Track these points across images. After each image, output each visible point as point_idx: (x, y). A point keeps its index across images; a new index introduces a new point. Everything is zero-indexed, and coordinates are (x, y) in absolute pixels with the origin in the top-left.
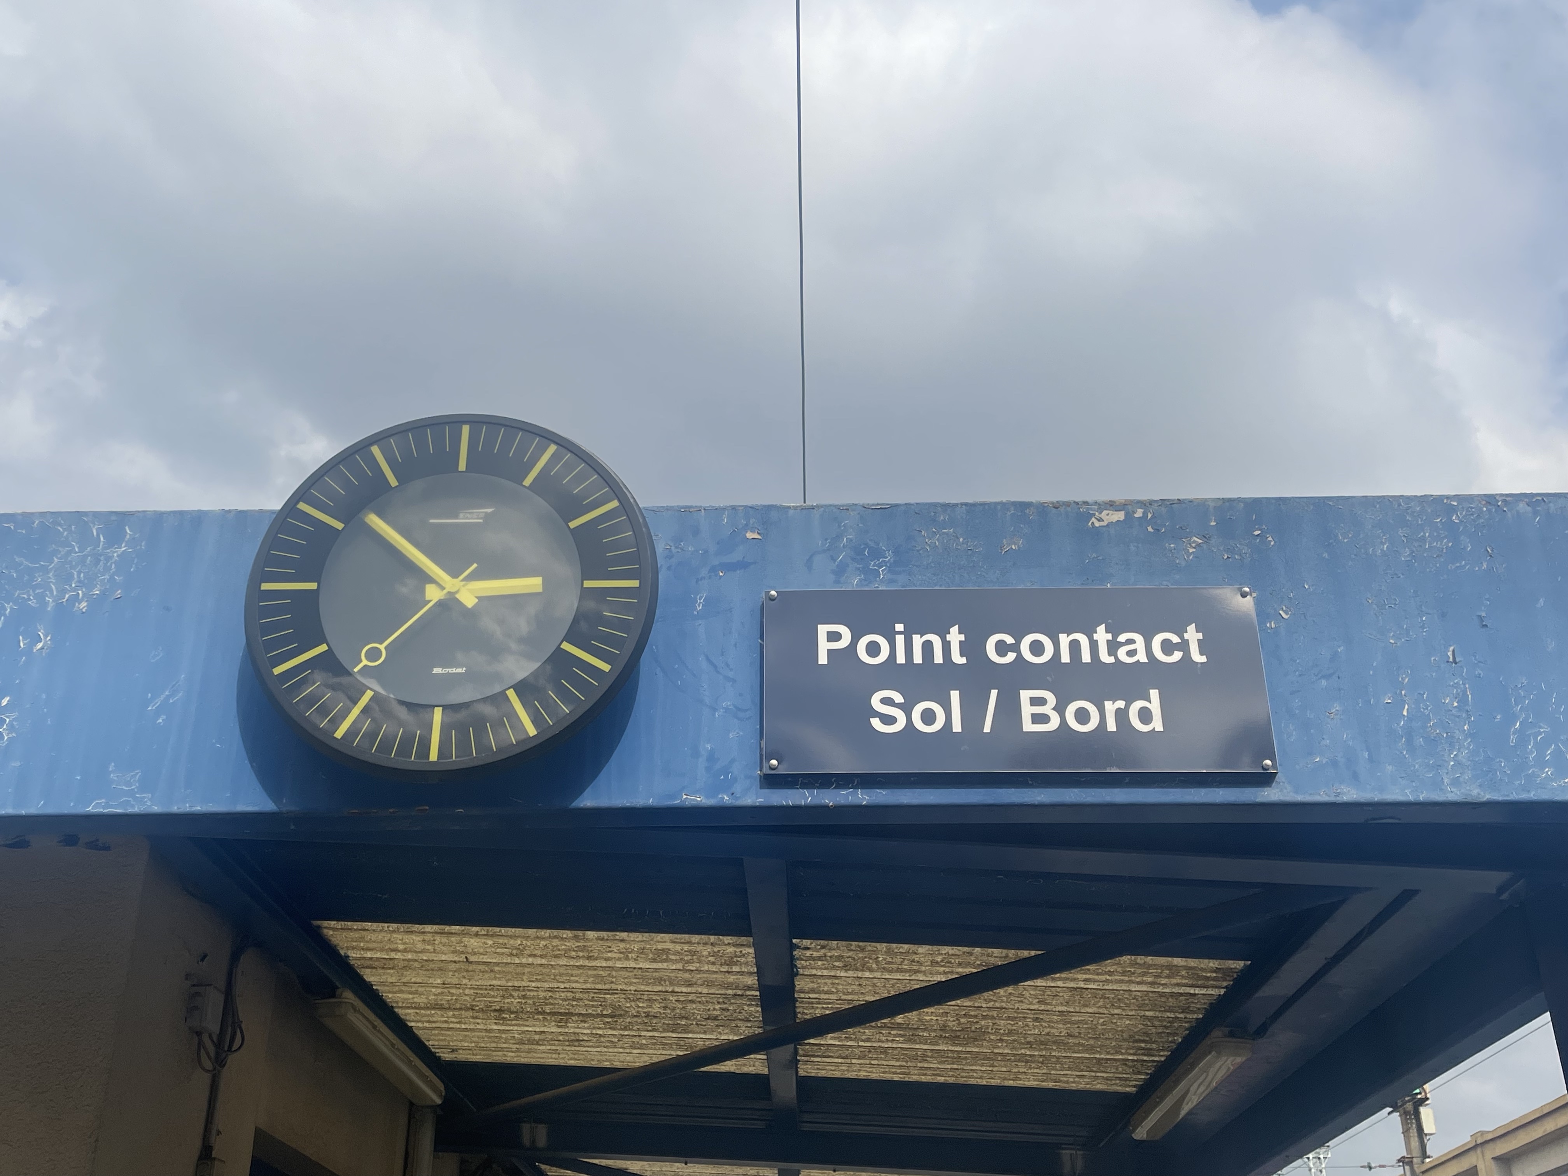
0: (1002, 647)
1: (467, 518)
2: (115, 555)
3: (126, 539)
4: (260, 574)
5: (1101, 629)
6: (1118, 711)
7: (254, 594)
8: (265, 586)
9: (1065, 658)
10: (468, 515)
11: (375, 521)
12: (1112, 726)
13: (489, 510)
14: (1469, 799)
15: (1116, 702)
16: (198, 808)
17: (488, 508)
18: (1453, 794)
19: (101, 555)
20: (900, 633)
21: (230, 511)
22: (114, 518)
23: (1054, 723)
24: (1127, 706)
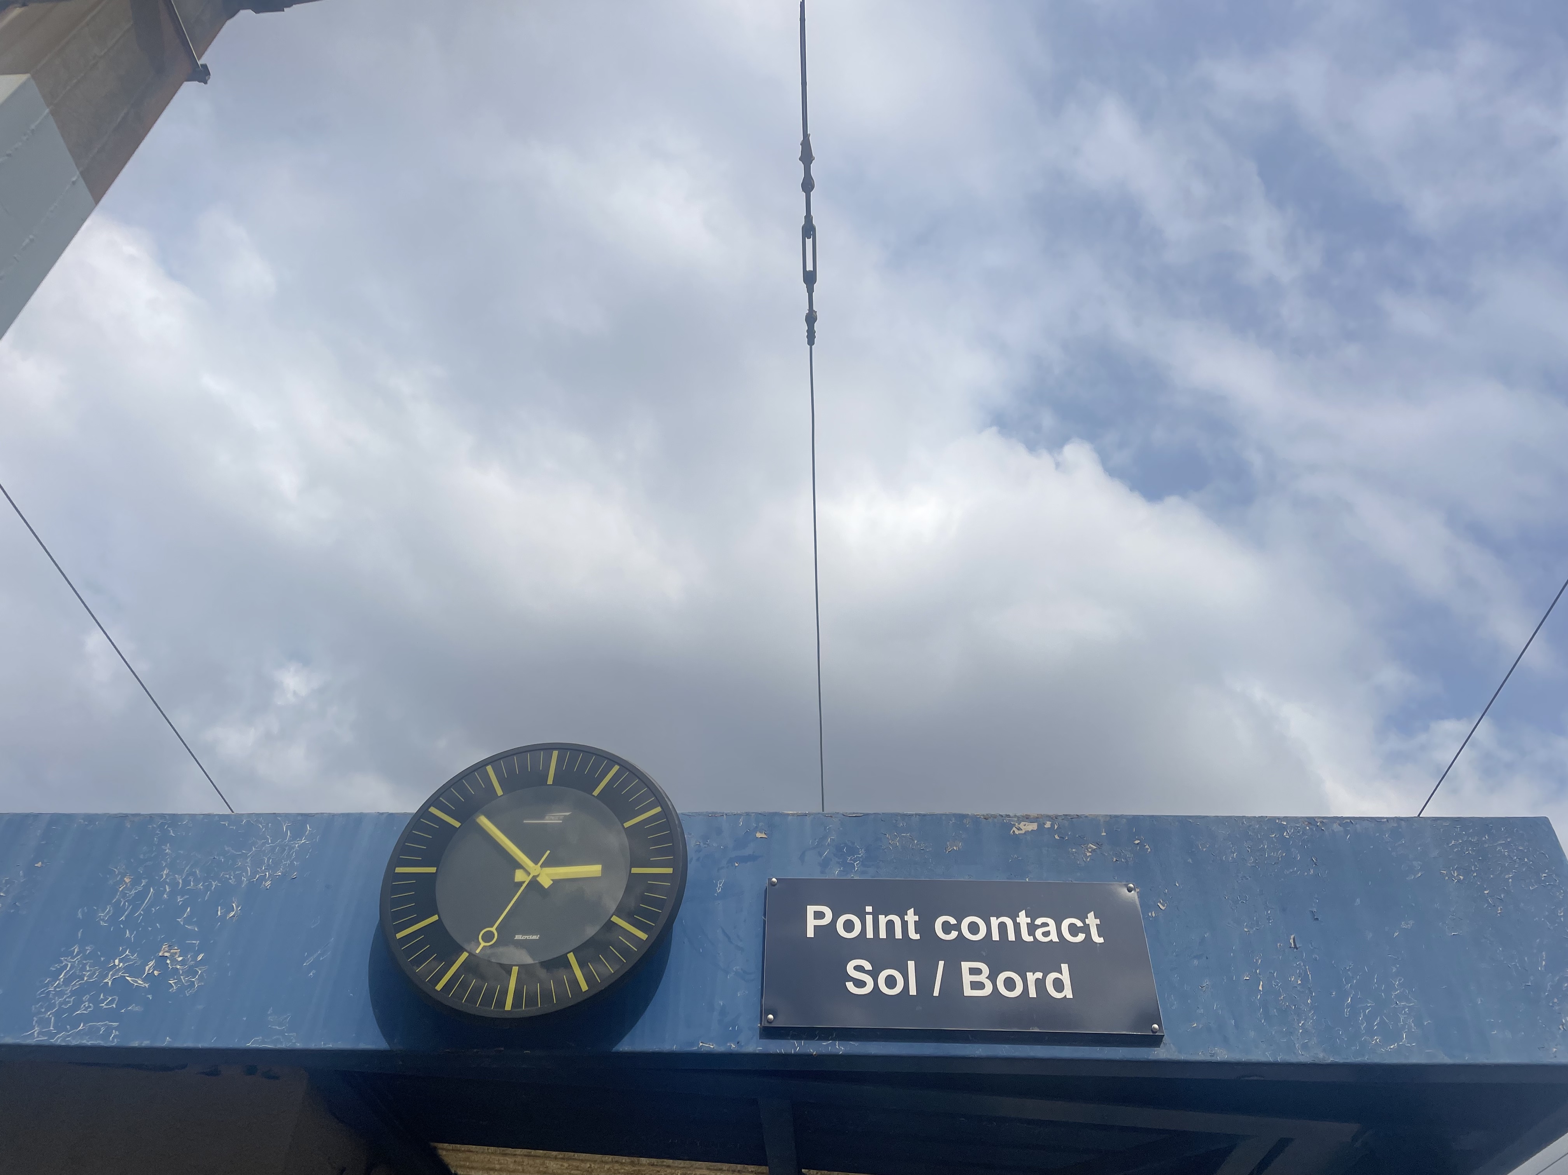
0: (947, 928)
1: (551, 820)
2: (297, 846)
3: (307, 834)
4: (396, 860)
5: (1022, 914)
6: (1037, 980)
7: (390, 876)
8: (399, 870)
9: (996, 937)
10: (553, 818)
11: (484, 821)
12: (1033, 993)
13: (568, 814)
14: (1317, 1061)
15: (1036, 973)
16: (330, 1046)
17: (567, 812)
18: (1303, 1056)
19: (286, 846)
20: (869, 913)
21: (382, 814)
22: (299, 818)
23: (988, 990)
24: (1045, 977)
